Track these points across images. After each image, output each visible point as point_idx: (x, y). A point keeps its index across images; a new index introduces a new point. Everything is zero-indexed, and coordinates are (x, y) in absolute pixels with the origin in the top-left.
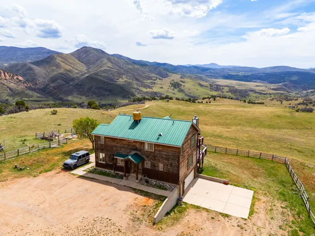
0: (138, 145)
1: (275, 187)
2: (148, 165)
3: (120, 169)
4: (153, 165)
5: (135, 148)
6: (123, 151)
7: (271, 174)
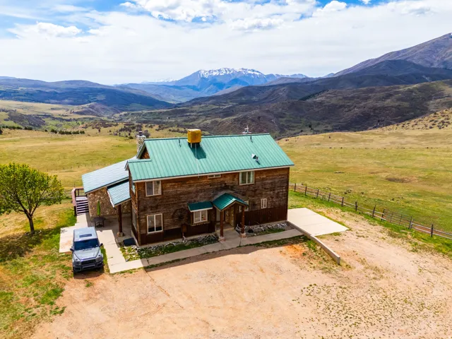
0: (228, 181)
4: (252, 204)
5: (223, 185)
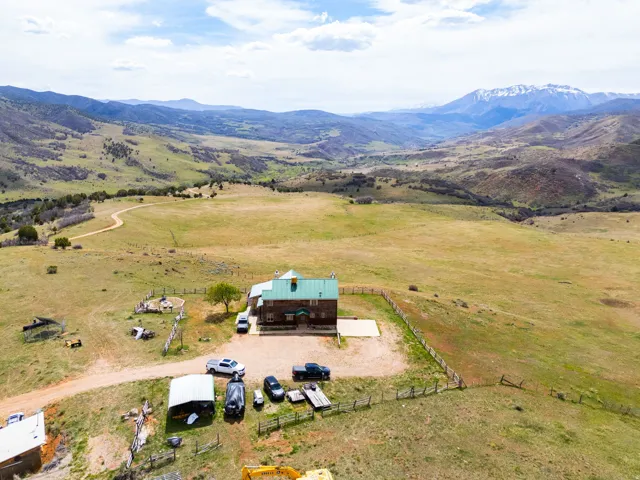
0: (304, 303)
1: (386, 315)
2: (312, 316)
3: (289, 323)
4: (317, 315)
5: (301, 305)
6: (290, 309)
7: (378, 306)
